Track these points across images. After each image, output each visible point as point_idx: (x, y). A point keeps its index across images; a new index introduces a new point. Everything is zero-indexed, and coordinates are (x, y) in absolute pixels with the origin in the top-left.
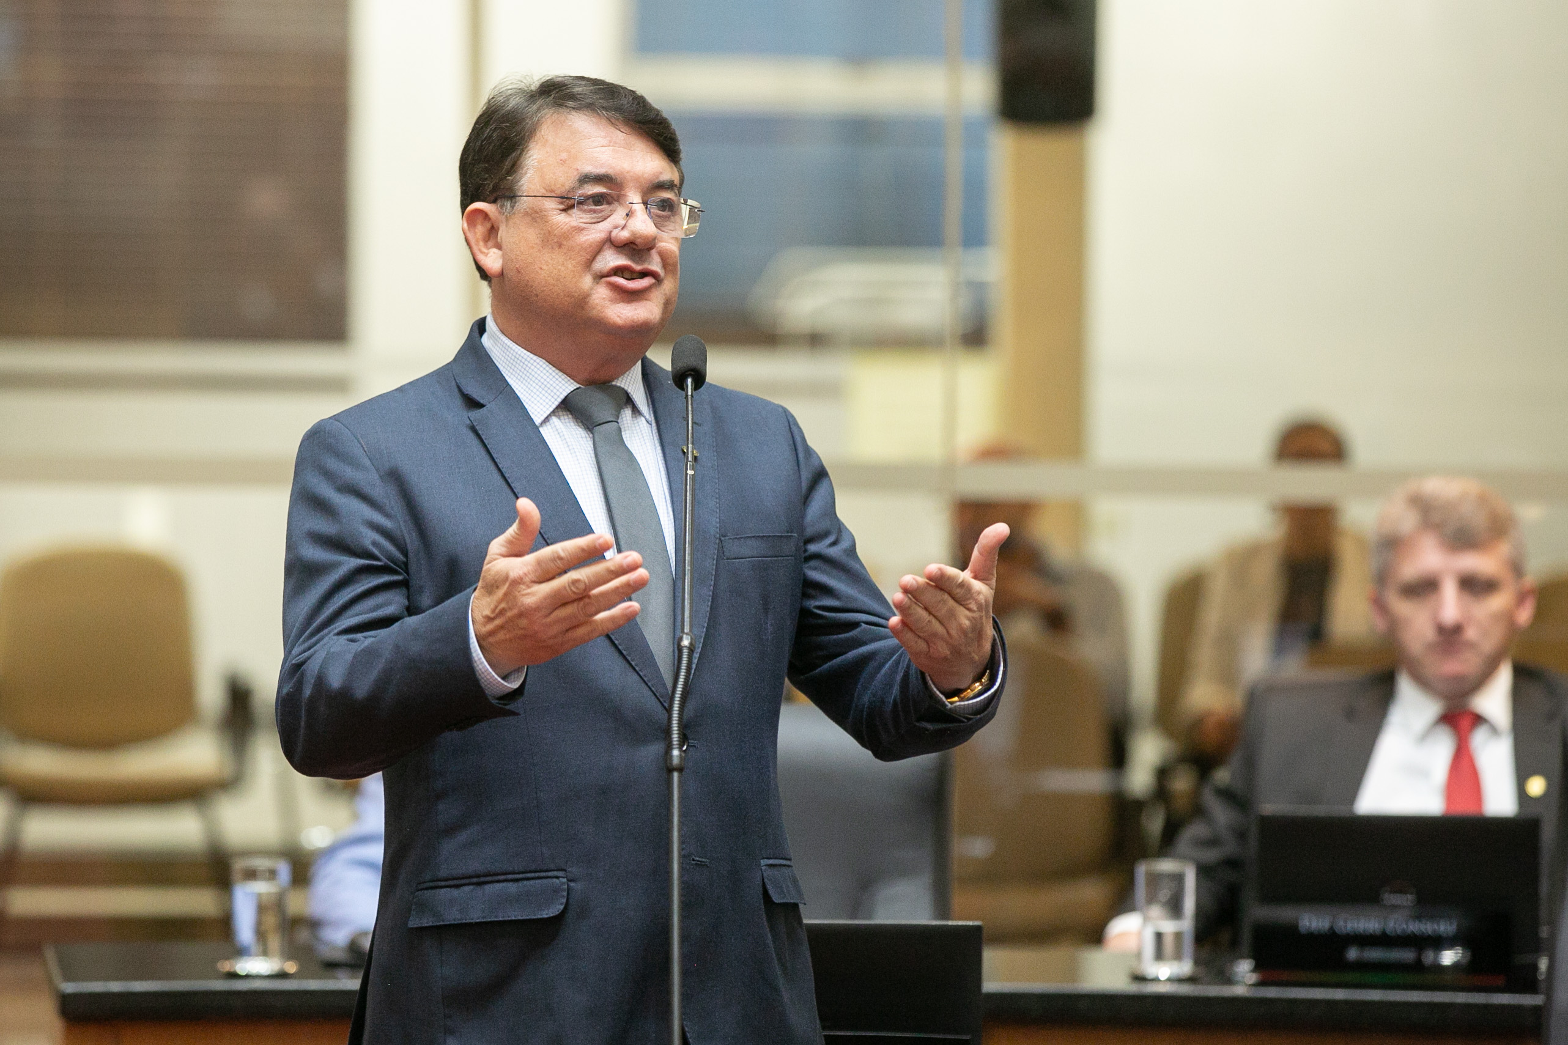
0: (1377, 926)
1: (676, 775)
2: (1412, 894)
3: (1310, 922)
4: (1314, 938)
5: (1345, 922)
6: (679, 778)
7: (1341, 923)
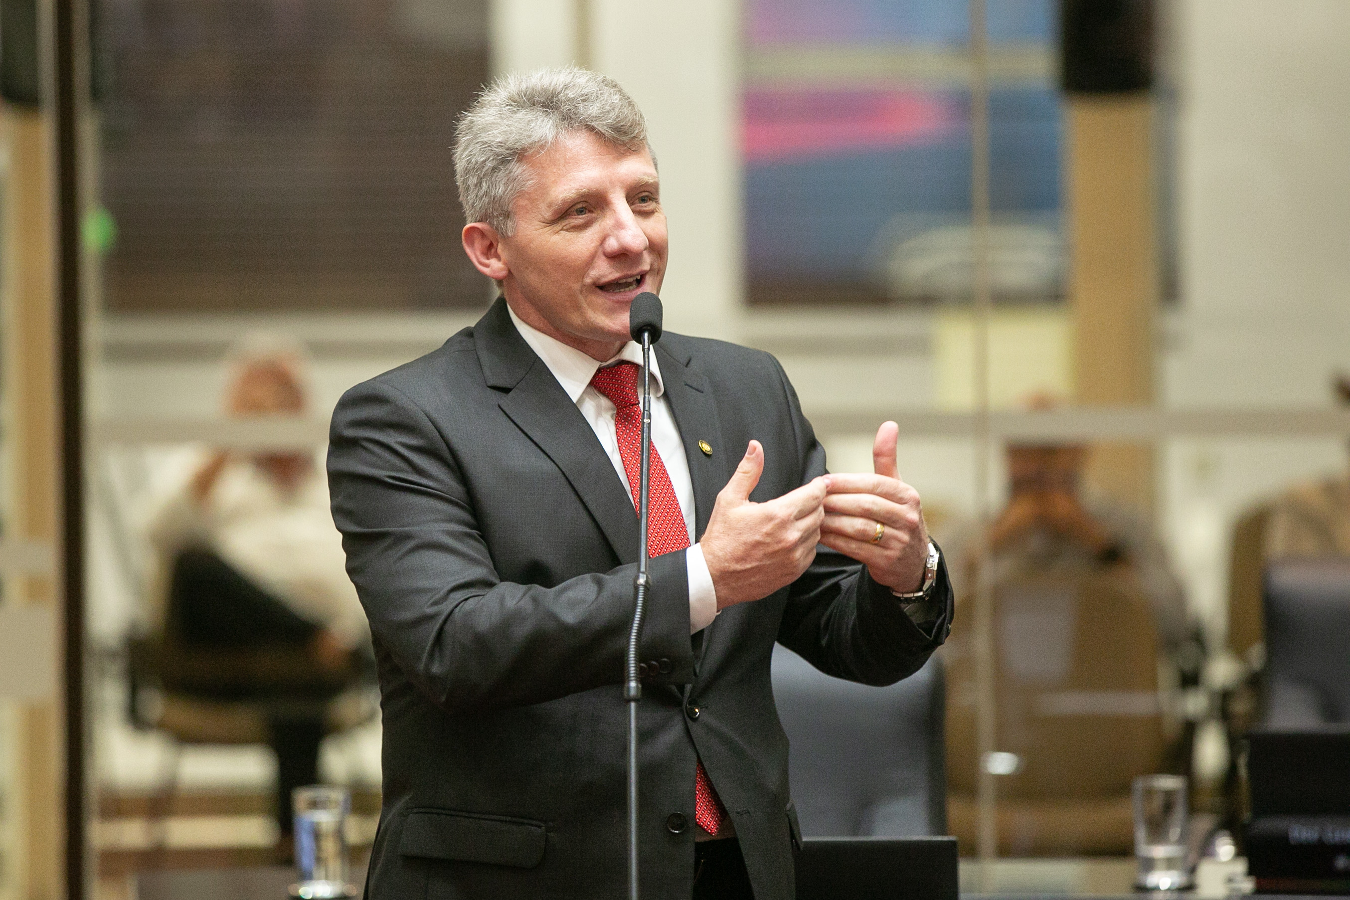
3: (1300, 833)
4: (1304, 848)
5: (1333, 833)
7: (1330, 835)
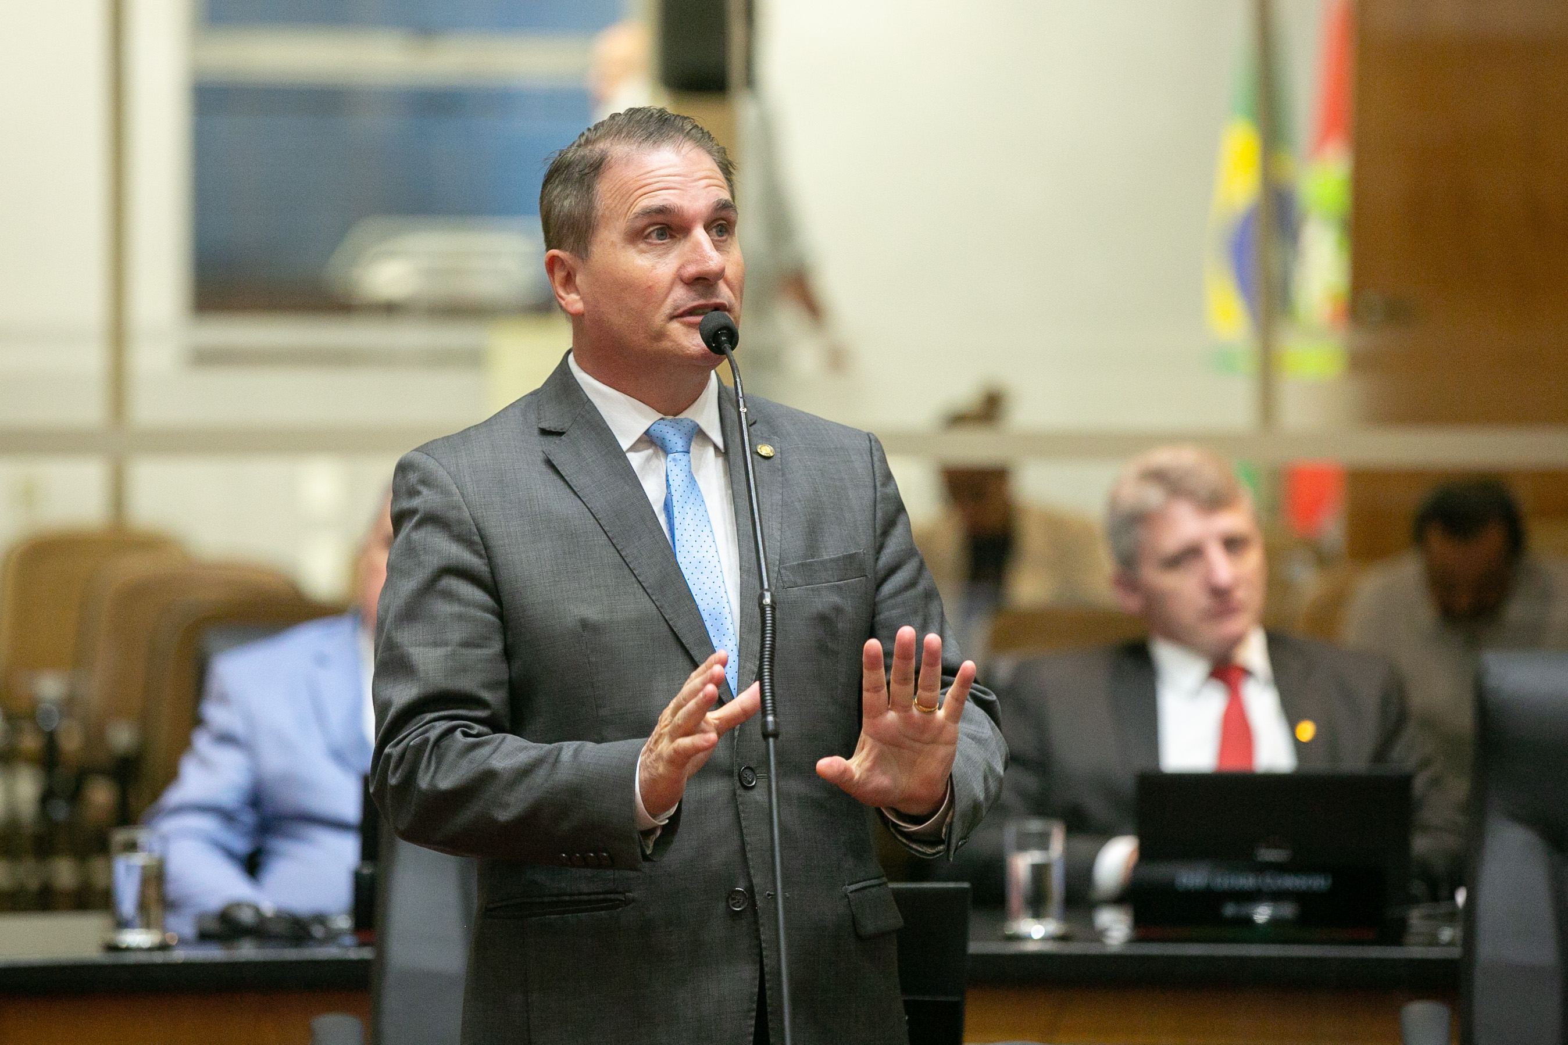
0: (1252, 882)
2: (1285, 850)
3: (1187, 879)
4: (1192, 894)
5: (1222, 879)
7: (1218, 880)
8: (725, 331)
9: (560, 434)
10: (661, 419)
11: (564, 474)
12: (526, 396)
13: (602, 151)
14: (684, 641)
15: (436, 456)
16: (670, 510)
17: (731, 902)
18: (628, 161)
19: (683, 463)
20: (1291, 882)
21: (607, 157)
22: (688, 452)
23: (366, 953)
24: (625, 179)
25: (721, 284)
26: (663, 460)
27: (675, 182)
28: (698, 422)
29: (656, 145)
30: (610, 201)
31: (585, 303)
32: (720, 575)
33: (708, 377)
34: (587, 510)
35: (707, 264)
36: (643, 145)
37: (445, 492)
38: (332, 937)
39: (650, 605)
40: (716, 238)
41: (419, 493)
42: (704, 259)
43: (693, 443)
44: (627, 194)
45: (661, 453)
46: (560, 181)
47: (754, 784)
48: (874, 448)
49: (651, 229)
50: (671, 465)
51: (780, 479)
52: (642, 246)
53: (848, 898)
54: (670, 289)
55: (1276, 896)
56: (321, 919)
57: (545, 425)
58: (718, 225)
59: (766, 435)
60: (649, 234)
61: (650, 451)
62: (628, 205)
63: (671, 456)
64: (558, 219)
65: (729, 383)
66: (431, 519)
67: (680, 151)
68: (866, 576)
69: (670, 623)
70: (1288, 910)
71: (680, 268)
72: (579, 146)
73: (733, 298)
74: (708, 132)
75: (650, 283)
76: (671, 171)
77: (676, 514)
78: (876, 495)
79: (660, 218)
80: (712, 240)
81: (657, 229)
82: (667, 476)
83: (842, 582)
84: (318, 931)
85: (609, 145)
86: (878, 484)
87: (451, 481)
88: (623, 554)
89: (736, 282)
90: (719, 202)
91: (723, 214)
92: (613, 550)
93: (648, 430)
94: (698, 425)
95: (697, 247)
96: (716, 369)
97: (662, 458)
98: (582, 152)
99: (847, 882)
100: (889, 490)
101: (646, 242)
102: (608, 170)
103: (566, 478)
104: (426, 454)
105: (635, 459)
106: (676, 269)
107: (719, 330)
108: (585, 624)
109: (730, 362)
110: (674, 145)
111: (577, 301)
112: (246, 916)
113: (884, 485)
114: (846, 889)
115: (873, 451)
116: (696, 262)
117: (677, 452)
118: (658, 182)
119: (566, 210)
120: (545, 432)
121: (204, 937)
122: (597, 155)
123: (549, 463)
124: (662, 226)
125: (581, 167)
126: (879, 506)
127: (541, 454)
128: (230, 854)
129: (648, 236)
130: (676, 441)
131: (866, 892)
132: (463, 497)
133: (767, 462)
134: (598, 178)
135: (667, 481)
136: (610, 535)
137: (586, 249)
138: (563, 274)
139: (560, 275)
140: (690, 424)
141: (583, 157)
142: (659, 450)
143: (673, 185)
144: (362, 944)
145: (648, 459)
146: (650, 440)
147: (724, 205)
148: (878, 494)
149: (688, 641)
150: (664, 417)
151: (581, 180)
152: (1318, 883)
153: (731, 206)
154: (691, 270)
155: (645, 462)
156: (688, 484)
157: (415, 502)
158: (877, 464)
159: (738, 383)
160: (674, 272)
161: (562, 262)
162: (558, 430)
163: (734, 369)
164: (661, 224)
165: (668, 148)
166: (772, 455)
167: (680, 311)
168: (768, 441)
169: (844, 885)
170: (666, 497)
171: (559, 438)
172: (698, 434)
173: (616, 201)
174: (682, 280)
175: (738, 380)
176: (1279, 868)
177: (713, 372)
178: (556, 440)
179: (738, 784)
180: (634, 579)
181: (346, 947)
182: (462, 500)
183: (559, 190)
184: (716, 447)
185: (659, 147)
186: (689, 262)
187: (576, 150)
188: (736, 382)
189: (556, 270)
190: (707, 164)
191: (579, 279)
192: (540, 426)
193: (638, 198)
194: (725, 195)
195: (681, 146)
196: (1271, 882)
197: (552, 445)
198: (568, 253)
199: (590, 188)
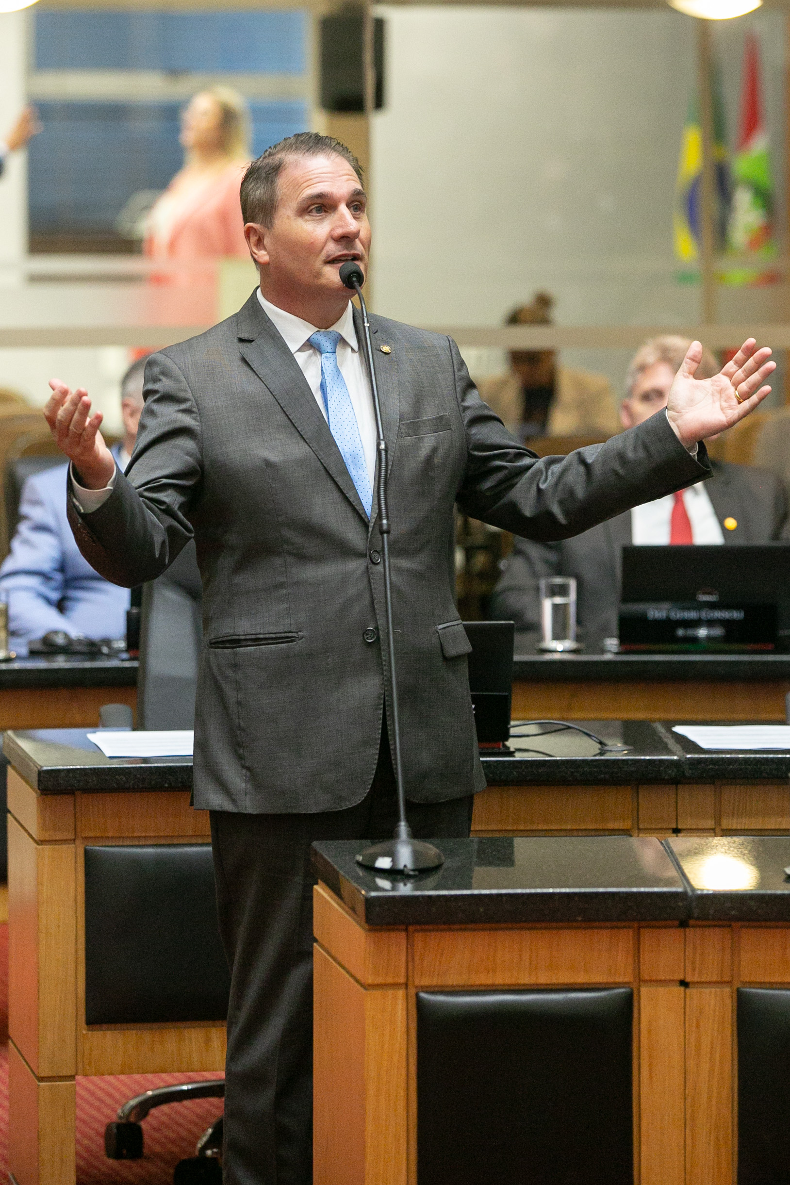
0: (695, 615)
1: (385, 535)
2: (715, 594)
3: (655, 613)
4: (657, 622)
6: (388, 537)
7: (673, 614)
8: (355, 275)
9: (251, 341)
10: (317, 331)
11: (253, 366)
12: (230, 317)
13: (280, 159)
14: (330, 472)
15: (172, 357)
16: (325, 388)
17: (365, 637)
18: (296, 164)
19: (332, 359)
20: (718, 614)
21: (284, 162)
22: (335, 352)
23: (135, 664)
24: (296, 176)
25: (357, 241)
26: (319, 357)
27: (327, 177)
28: (341, 333)
29: (314, 154)
30: (286, 190)
31: (270, 256)
32: (357, 430)
33: (347, 305)
34: (267, 390)
35: (349, 228)
36: (306, 154)
37: (177, 380)
38: (114, 654)
39: (308, 449)
40: (353, 213)
41: (160, 380)
42: (347, 225)
43: (338, 346)
44: (297, 186)
45: (318, 353)
46: (253, 179)
47: (379, 561)
48: (452, 346)
49: (313, 207)
50: (324, 361)
51: (396, 367)
52: (307, 217)
53: (438, 633)
54: (325, 244)
55: (710, 623)
56: (107, 642)
57: (242, 336)
58: (355, 205)
59: (385, 339)
60: (311, 210)
61: (311, 351)
62: (298, 193)
63: (324, 355)
64: (253, 203)
65: (358, 307)
66: (167, 398)
67: (330, 158)
68: (451, 429)
69: (322, 461)
70: (718, 632)
71: (331, 230)
72: (264, 158)
73: (364, 251)
74: (346, 148)
75: (312, 241)
76: (324, 170)
77: (328, 391)
78: (455, 377)
79: (319, 201)
80: (352, 214)
81: (316, 207)
82: (322, 367)
83: (436, 434)
84: (105, 650)
85: (284, 155)
86: (456, 370)
87: (180, 373)
88: (291, 417)
89: (366, 241)
90: (355, 190)
91: (358, 198)
92: (283, 415)
93: (309, 338)
94: (341, 335)
95: (342, 218)
96: (352, 299)
97: (318, 356)
98: (266, 161)
99: (437, 624)
100: (463, 373)
101: (310, 215)
102: (284, 170)
103: (254, 369)
104: (165, 355)
105: (301, 358)
106: (328, 231)
107: (351, 274)
108: (268, 463)
109: (359, 295)
110: (328, 154)
111: (265, 255)
112: (60, 640)
113: (459, 370)
114: (437, 628)
115: (451, 348)
116: (341, 226)
117: (328, 352)
118: (317, 177)
119: (257, 197)
120: (241, 340)
121: (34, 654)
122: (277, 161)
123: (244, 360)
124: (320, 205)
125: (267, 170)
126: (457, 384)
127: (239, 354)
128: (48, 601)
129: (311, 211)
130: (327, 345)
131: (449, 629)
132: (188, 384)
133: (387, 356)
134: (277, 176)
135: (322, 370)
136: (282, 405)
137: (271, 222)
138: (255, 238)
139: (254, 239)
140: (336, 334)
141: (268, 164)
142: (316, 351)
143: (327, 179)
144: (131, 659)
145: (310, 356)
146: (310, 345)
147: (358, 192)
148: (456, 376)
149: (333, 471)
150: (319, 330)
151: (267, 178)
152: (737, 615)
153: (363, 194)
154: (339, 232)
155: (308, 358)
156: (335, 373)
157: (156, 386)
158: (454, 356)
159: (364, 308)
160: (327, 233)
161: (255, 230)
162: (250, 338)
163: (361, 299)
164: (319, 204)
165: (321, 156)
166: (390, 352)
167: (330, 259)
168: (387, 343)
169: (436, 625)
170: (321, 381)
171: (250, 344)
172: (341, 341)
173: (290, 190)
174: (334, 239)
175: (363, 305)
176: (712, 606)
177: (350, 301)
178: (248, 345)
179: (369, 561)
180: (297, 434)
181: (123, 660)
182: (187, 386)
183: (252, 185)
184: (353, 349)
185: (316, 155)
186: (337, 227)
187: (263, 160)
188: (362, 307)
189: (251, 235)
190: (346, 167)
191: (267, 241)
192: (238, 336)
193: (304, 189)
194: (359, 186)
195: (331, 154)
196: (705, 614)
197: (244, 348)
198: (259, 225)
199: (273, 182)
